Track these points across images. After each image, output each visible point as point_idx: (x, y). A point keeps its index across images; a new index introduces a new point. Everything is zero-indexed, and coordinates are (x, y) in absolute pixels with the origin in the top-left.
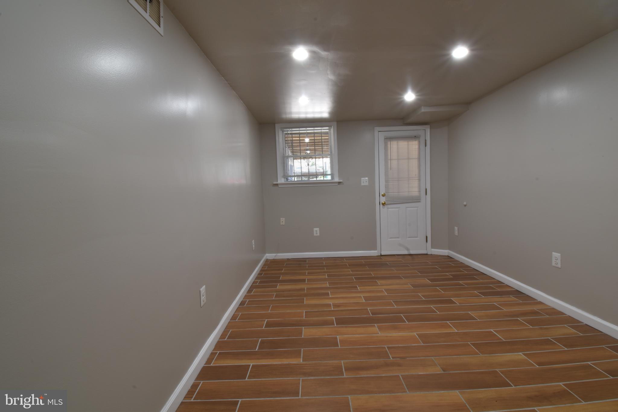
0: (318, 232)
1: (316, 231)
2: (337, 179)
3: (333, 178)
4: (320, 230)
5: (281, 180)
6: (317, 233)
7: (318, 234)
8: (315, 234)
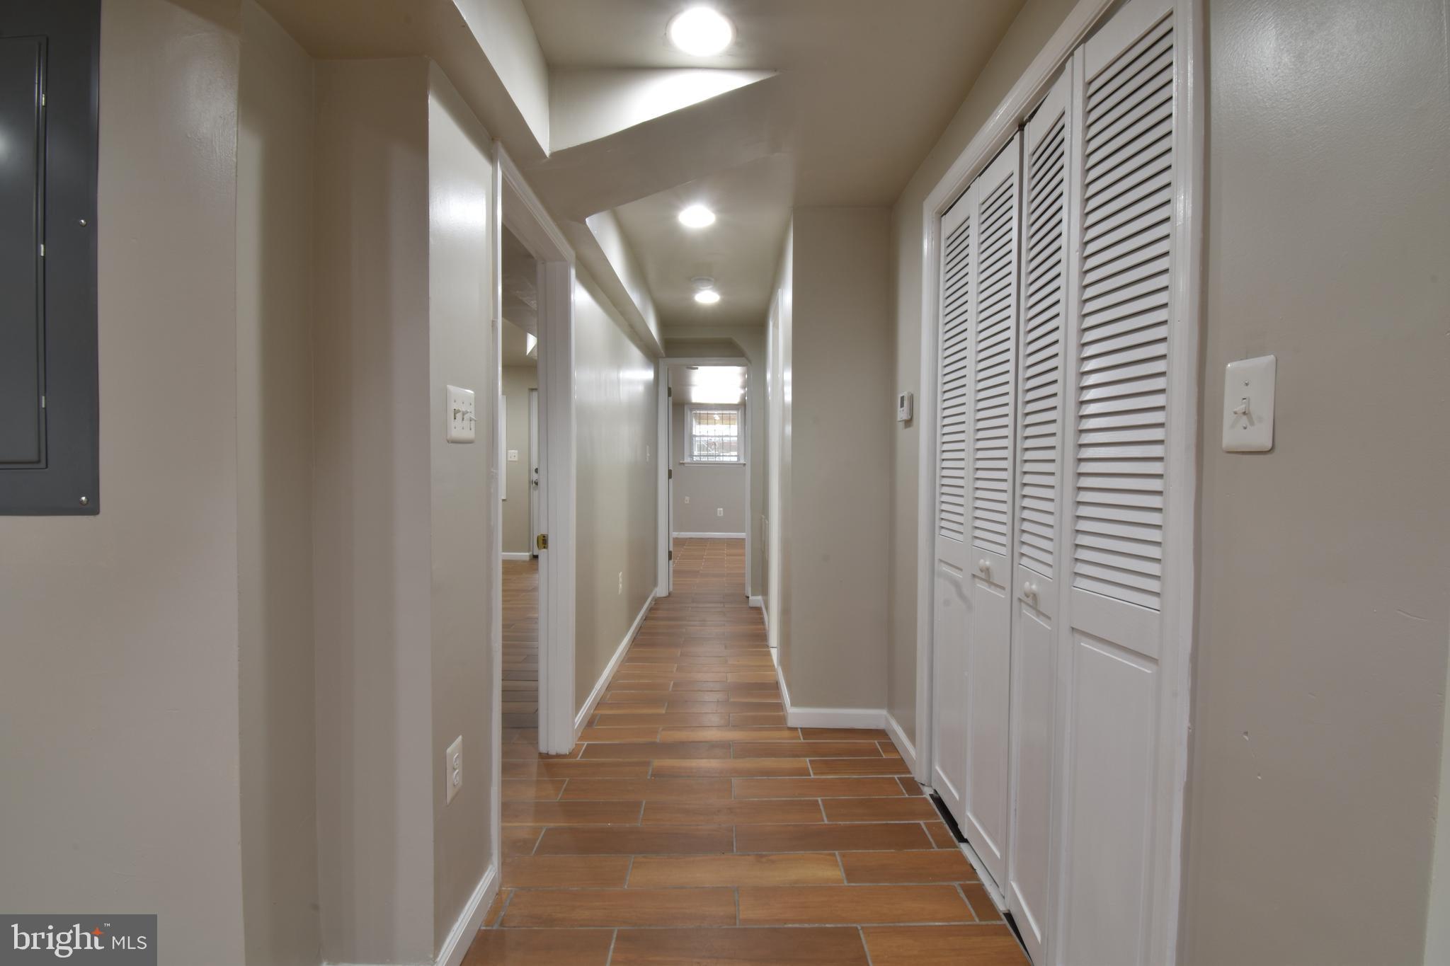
0: (722, 512)
1: (720, 511)
2: (742, 461)
3: (739, 459)
4: (724, 510)
5: (687, 460)
6: (720, 514)
7: (722, 515)
8: (718, 514)
